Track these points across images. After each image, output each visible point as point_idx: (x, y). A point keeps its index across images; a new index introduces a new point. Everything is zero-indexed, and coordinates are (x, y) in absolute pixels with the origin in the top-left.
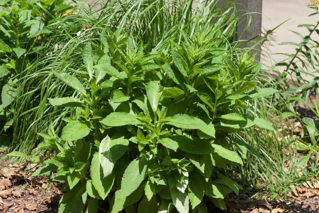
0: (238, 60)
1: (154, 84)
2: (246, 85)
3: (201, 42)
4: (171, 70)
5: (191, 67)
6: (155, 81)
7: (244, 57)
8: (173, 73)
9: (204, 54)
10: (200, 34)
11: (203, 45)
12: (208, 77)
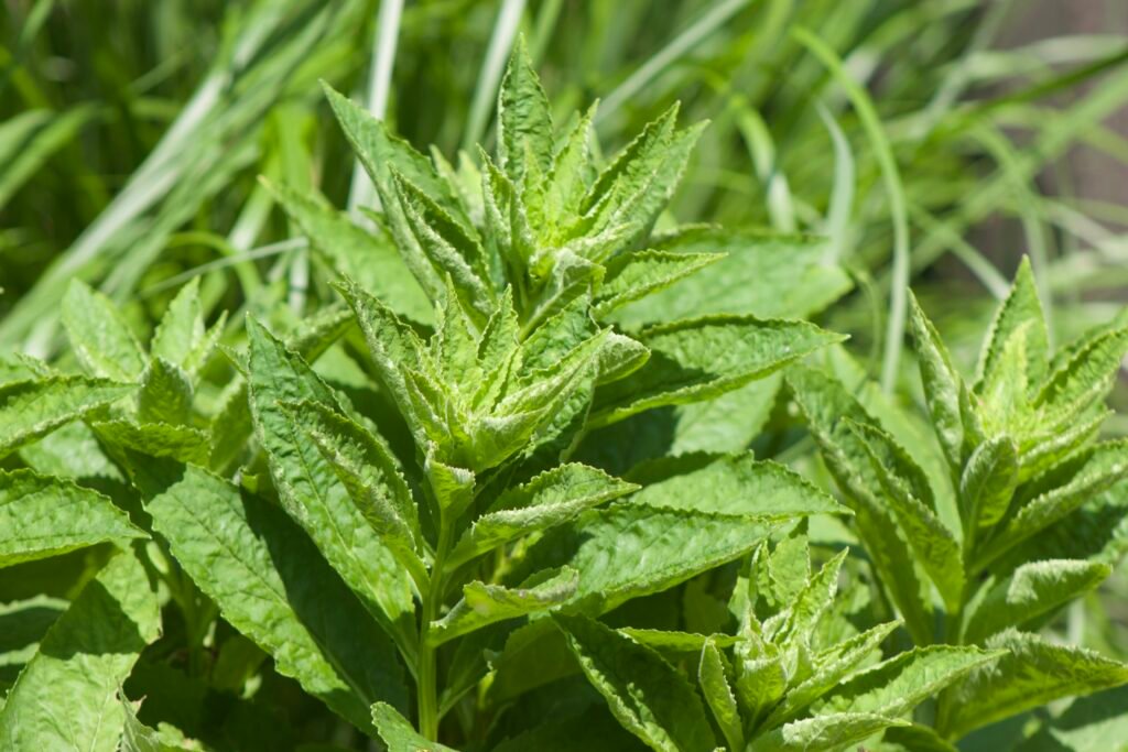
0: (940, 406)
1: (78, 687)
2: (1031, 671)
3: (554, 254)
4: (248, 537)
5: (444, 526)
6: (86, 659)
7: (1004, 359)
8: (274, 577)
9: (587, 385)
10: (546, 158)
11: (570, 294)
12: (625, 633)
